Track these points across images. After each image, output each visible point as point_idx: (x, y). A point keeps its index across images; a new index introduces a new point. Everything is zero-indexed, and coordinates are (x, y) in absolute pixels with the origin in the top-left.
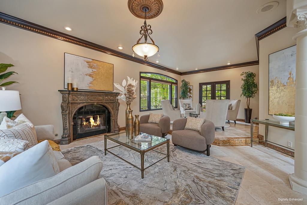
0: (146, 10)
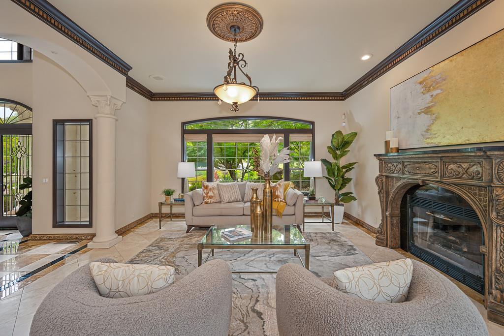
0: (235, 30)
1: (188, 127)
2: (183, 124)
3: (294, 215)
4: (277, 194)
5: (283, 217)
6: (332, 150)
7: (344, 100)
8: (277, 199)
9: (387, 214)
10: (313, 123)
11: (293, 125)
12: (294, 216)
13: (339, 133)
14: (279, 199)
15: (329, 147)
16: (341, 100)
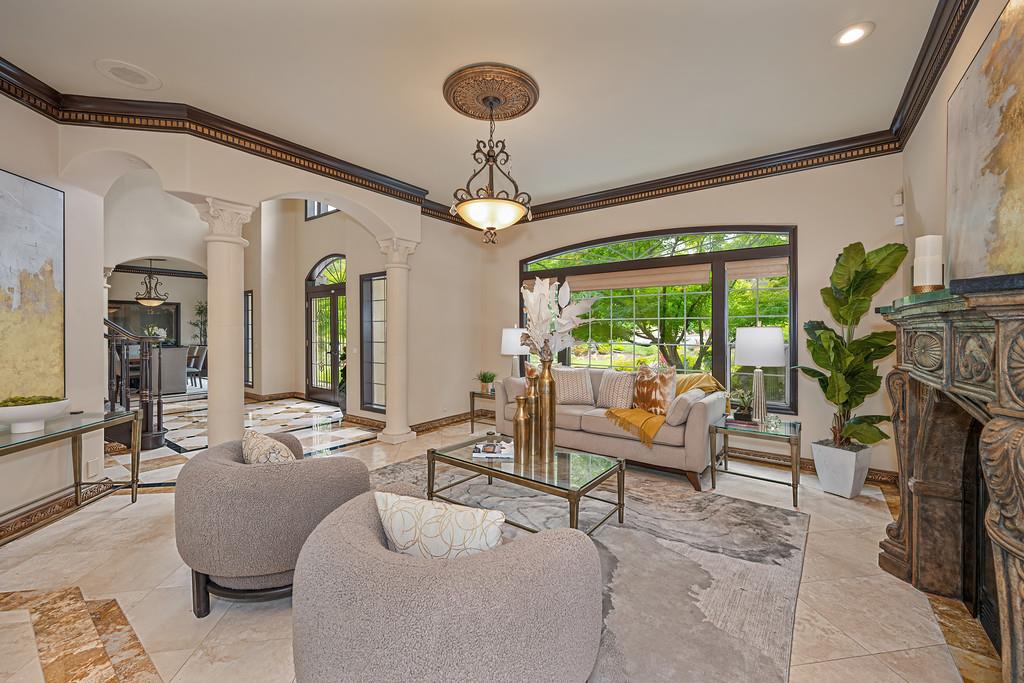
1: (531, 267)
2: (523, 263)
3: (683, 446)
4: (653, 397)
5: (655, 446)
6: (834, 297)
7: (900, 149)
8: (653, 409)
9: (910, 484)
10: (792, 231)
11: (731, 241)
12: (682, 450)
13: (856, 248)
14: (658, 410)
15: (824, 291)
16: (890, 151)
